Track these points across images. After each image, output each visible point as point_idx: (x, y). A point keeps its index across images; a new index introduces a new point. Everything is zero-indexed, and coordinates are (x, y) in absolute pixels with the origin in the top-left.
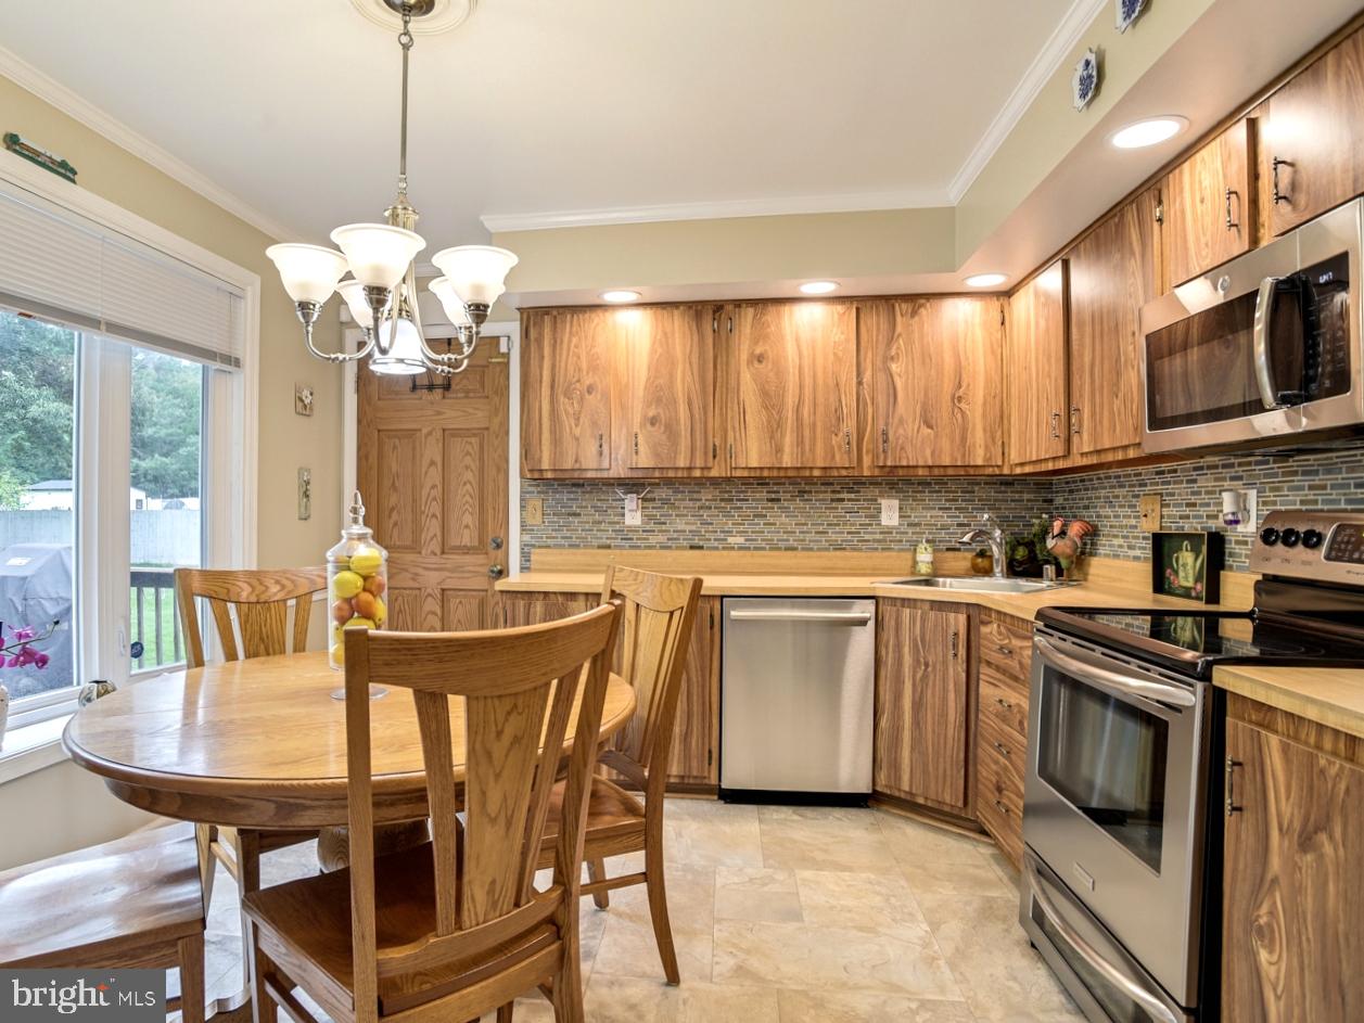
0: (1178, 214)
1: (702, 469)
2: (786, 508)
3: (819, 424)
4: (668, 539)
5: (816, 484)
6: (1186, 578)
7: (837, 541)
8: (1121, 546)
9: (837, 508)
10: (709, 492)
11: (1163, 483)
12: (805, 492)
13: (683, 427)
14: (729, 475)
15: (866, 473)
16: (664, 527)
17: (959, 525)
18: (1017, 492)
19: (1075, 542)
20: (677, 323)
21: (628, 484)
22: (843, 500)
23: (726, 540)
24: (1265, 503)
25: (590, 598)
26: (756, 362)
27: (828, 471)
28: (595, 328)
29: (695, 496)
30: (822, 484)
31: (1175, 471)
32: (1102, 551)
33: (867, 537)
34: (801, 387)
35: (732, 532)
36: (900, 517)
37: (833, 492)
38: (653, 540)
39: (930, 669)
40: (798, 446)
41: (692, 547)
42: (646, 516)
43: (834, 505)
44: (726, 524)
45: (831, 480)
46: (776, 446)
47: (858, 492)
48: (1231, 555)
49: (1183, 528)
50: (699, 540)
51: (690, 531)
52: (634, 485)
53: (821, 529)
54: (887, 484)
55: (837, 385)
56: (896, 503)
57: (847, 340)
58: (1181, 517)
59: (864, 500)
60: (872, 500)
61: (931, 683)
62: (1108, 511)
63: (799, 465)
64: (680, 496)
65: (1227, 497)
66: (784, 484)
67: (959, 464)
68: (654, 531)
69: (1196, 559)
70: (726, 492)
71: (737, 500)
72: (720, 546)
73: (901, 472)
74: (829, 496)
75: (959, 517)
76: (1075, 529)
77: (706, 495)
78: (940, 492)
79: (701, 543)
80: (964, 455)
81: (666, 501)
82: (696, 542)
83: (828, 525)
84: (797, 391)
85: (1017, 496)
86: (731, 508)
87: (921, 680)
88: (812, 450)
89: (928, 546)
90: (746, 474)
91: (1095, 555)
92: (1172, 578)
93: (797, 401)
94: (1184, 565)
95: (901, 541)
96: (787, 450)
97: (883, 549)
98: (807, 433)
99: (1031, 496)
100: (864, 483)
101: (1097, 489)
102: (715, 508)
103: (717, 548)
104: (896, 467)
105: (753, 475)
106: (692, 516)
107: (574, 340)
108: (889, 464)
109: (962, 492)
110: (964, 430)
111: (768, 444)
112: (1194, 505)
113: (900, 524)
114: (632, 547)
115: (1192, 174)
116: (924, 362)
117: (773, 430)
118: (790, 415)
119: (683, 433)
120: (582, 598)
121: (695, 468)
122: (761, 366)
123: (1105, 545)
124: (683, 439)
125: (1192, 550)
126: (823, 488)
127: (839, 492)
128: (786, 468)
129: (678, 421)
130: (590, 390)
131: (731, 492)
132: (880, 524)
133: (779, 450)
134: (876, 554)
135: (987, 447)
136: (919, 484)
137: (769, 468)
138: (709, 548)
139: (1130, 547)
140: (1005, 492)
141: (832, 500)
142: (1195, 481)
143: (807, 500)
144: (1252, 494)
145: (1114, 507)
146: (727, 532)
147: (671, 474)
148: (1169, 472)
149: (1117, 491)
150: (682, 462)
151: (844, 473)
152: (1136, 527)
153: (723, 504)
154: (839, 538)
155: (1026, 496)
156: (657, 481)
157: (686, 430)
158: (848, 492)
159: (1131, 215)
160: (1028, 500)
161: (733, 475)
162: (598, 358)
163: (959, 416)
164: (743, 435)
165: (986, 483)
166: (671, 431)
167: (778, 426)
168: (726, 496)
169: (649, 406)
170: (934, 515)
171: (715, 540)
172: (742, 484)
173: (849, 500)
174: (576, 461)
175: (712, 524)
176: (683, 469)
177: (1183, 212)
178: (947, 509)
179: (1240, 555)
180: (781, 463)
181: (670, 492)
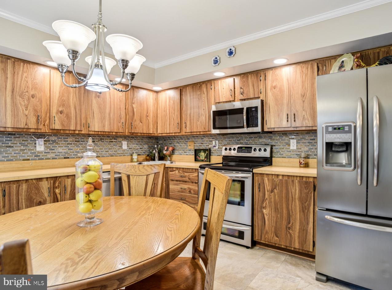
0: (217, 89)
1: (79, 131)
2: (96, 144)
3: (115, 119)
4: (56, 155)
5: (105, 137)
6: (202, 158)
7: (111, 154)
8: (182, 152)
9: (111, 144)
10: (71, 139)
11: (194, 139)
12: (102, 139)
13: (73, 116)
14: (88, 133)
15: (127, 134)
16: (53, 151)
17: (140, 148)
18: (152, 140)
19: (171, 152)
20: (71, 78)
21: (38, 135)
22: (112, 142)
23: (77, 155)
24: (219, 143)
25: (49, 179)
26: (97, 98)
27: (117, 133)
28: (35, 72)
29: (66, 140)
30: (107, 137)
31: (198, 137)
32: (176, 153)
33: (119, 152)
34: (110, 108)
35: (79, 152)
36: (127, 146)
37: (110, 139)
38: (49, 156)
39: (156, 185)
40: (109, 125)
41: (65, 158)
42: (46, 147)
43: (110, 143)
44: (77, 149)
45: (110, 136)
46: (103, 125)
47: (117, 139)
48: (212, 153)
49: (200, 148)
50: (68, 155)
51: (64, 152)
52: (40, 135)
53: (107, 150)
54: (124, 137)
55: (120, 108)
56: (126, 143)
57: (123, 96)
58: (199, 146)
59: (118, 142)
60: (120, 142)
61: (156, 188)
62: (178, 145)
63: (110, 131)
64: (60, 140)
65: (214, 142)
66: (96, 136)
67: (147, 133)
68: (49, 153)
69: (205, 154)
70: (77, 139)
71: (81, 141)
72: (75, 157)
73: (135, 134)
74: (109, 140)
75: (140, 146)
76: (170, 149)
77: (70, 139)
78: (136, 140)
79: (68, 156)
80: (148, 131)
81: (54, 141)
82: (67, 156)
83: (109, 149)
84: (109, 109)
85: (152, 141)
86: (79, 144)
87: (153, 188)
88: (113, 127)
89: (136, 154)
90: (93, 133)
91: (174, 154)
92: (198, 158)
93: (109, 111)
94: (202, 155)
95: (127, 153)
96: (106, 126)
97: (123, 155)
98: (112, 121)
99: (154, 141)
100: (118, 137)
101: (174, 140)
102: (73, 144)
103: (74, 158)
104: (133, 133)
105: (96, 133)
106: (65, 147)
107: (25, 75)
108: (133, 132)
109: (141, 140)
110: (148, 124)
111: (101, 124)
112: (203, 143)
113: (127, 149)
114: (39, 159)
115: (221, 83)
116: (140, 106)
117: (102, 120)
118: (107, 115)
119: (73, 118)
120: (45, 180)
121: (77, 130)
122: (99, 99)
123: (176, 152)
124: (73, 120)
125: (204, 152)
126: (107, 138)
127: (111, 139)
128: (106, 132)
129: (71, 113)
130: (33, 96)
131: (79, 139)
132: (122, 149)
133: (104, 126)
134: (122, 157)
135: (153, 129)
136: (132, 137)
137: (101, 132)
138: (71, 158)
139: (185, 152)
140: (149, 140)
141: (110, 142)
142: (203, 139)
143: (102, 142)
144: (217, 142)
145: (180, 144)
146: (78, 152)
147: (67, 132)
148: (196, 137)
149: (180, 140)
150: (72, 128)
151: (121, 134)
152: (187, 148)
153: (76, 143)
154: (112, 153)
155: (153, 141)
156: (51, 134)
157: (74, 117)
158: (114, 139)
159: (204, 86)
160: (154, 142)
161: (89, 133)
162: (37, 84)
163: (147, 120)
164: (93, 120)
165: (146, 138)
166: (68, 117)
167: (104, 119)
168: (77, 140)
169: (60, 106)
170: (135, 145)
171: (73, 155)
172: (83, 136)
173: (114, 142)
174: (26, 125)
175: (72, 149)
176: (72, 130)
177: (218, 89)
178: (138, 144)
179: (214, 153)
180: (105, 130)
181: (56, 138)
